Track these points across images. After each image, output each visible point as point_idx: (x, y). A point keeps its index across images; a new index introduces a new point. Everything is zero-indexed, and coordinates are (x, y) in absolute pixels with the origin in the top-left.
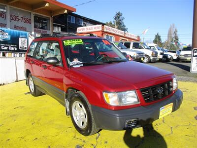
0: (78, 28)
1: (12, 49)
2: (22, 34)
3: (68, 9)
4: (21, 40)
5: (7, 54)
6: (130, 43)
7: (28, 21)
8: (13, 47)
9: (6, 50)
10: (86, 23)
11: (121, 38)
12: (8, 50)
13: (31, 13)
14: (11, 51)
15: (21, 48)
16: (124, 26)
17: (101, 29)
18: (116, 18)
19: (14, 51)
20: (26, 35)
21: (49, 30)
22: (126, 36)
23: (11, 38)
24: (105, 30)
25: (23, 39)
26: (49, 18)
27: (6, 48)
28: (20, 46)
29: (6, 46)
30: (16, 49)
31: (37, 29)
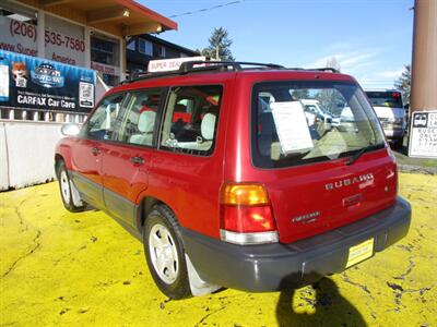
0: (151, 62)
1: (67, 105)
2: (85, 75)
3: (163, 23)
4: (83, 87)
5: (58, 116)
7: (79, 46)
8: (69, 101)
9: (56, 108)
12: (60, 108)
14: (64, 109)
15: (82, 103)
16: (231, 58)
18: (214, 42)
19: (70, 109)
20: (92, 76)
21: (119, 66)
23: (66, 82)
25: (87, 85)
26: (119, 41)
27: (56, 104)
28: (80, 100)
29: (56, 100)
30: (73, 105)
31: (95, 63)
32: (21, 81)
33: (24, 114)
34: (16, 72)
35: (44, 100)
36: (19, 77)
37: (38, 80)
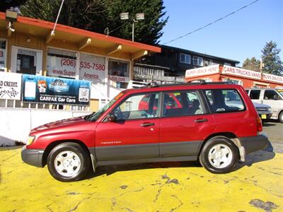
0: (187, 71)
1: (70, 101)
2: (83, 84)
4: (81, 91)
5: (65, 107)
6: (260, 91)
7: (101, 68)
8: (72, 99)
9: (63, 102)
10: (207, 62)
11: (255, 83)
12: (65, 102)
13: (105, 58)
14: (68, 103)
16: (280, 62)
17: (217, 71)
18: (265, 52)
19: (72, 103)
20: (88, 84)
22: (265, 79)
23: (70, 89)
24: (223, 72)
25: (84, 90)
27: (63, 100)
28: (80, 98)
29: (64, 98)
30: (74, 101)
31: (111, 76)
32: (43, 90)
33: (44, 106)
34: (40, 85)
35: (56, 98)
36: (41, 88)
37: (53, 89)
